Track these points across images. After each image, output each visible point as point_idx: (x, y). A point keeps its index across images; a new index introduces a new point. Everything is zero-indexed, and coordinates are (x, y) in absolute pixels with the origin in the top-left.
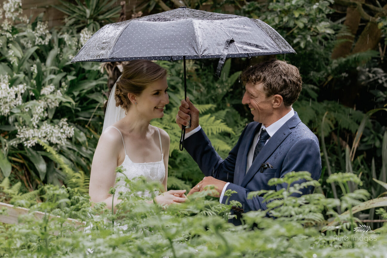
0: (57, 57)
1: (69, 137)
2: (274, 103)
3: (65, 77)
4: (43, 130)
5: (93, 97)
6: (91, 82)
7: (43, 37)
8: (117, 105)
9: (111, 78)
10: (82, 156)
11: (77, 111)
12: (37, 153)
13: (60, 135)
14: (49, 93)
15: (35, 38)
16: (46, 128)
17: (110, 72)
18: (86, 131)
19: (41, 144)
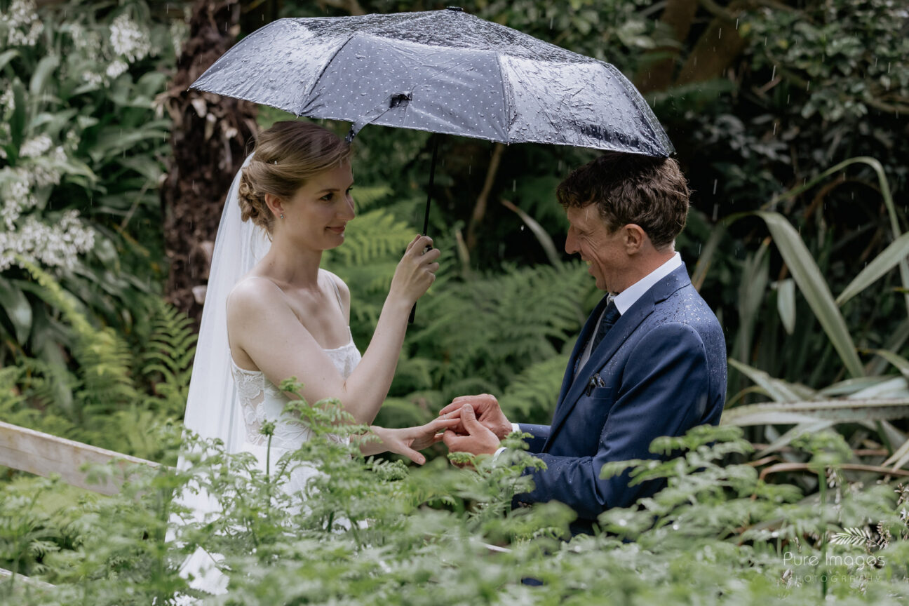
0: (55, 74)
1: (82, 252)
2: (628, 242)
3: (73, 120)
4: (28, 234)
5: (134, 163)
6: (130, 132)
7: (24, 28)
8: (245, 217)
9: (178, 129)
10: (105, 293)
11: (98, 194)
12: (13, 286)
13: (63, 247)
14: (39, 154)
15: (8, 31)
16: (34, 230)
17: (176, 114)
18: (116, 237)
19: (22, 266)
